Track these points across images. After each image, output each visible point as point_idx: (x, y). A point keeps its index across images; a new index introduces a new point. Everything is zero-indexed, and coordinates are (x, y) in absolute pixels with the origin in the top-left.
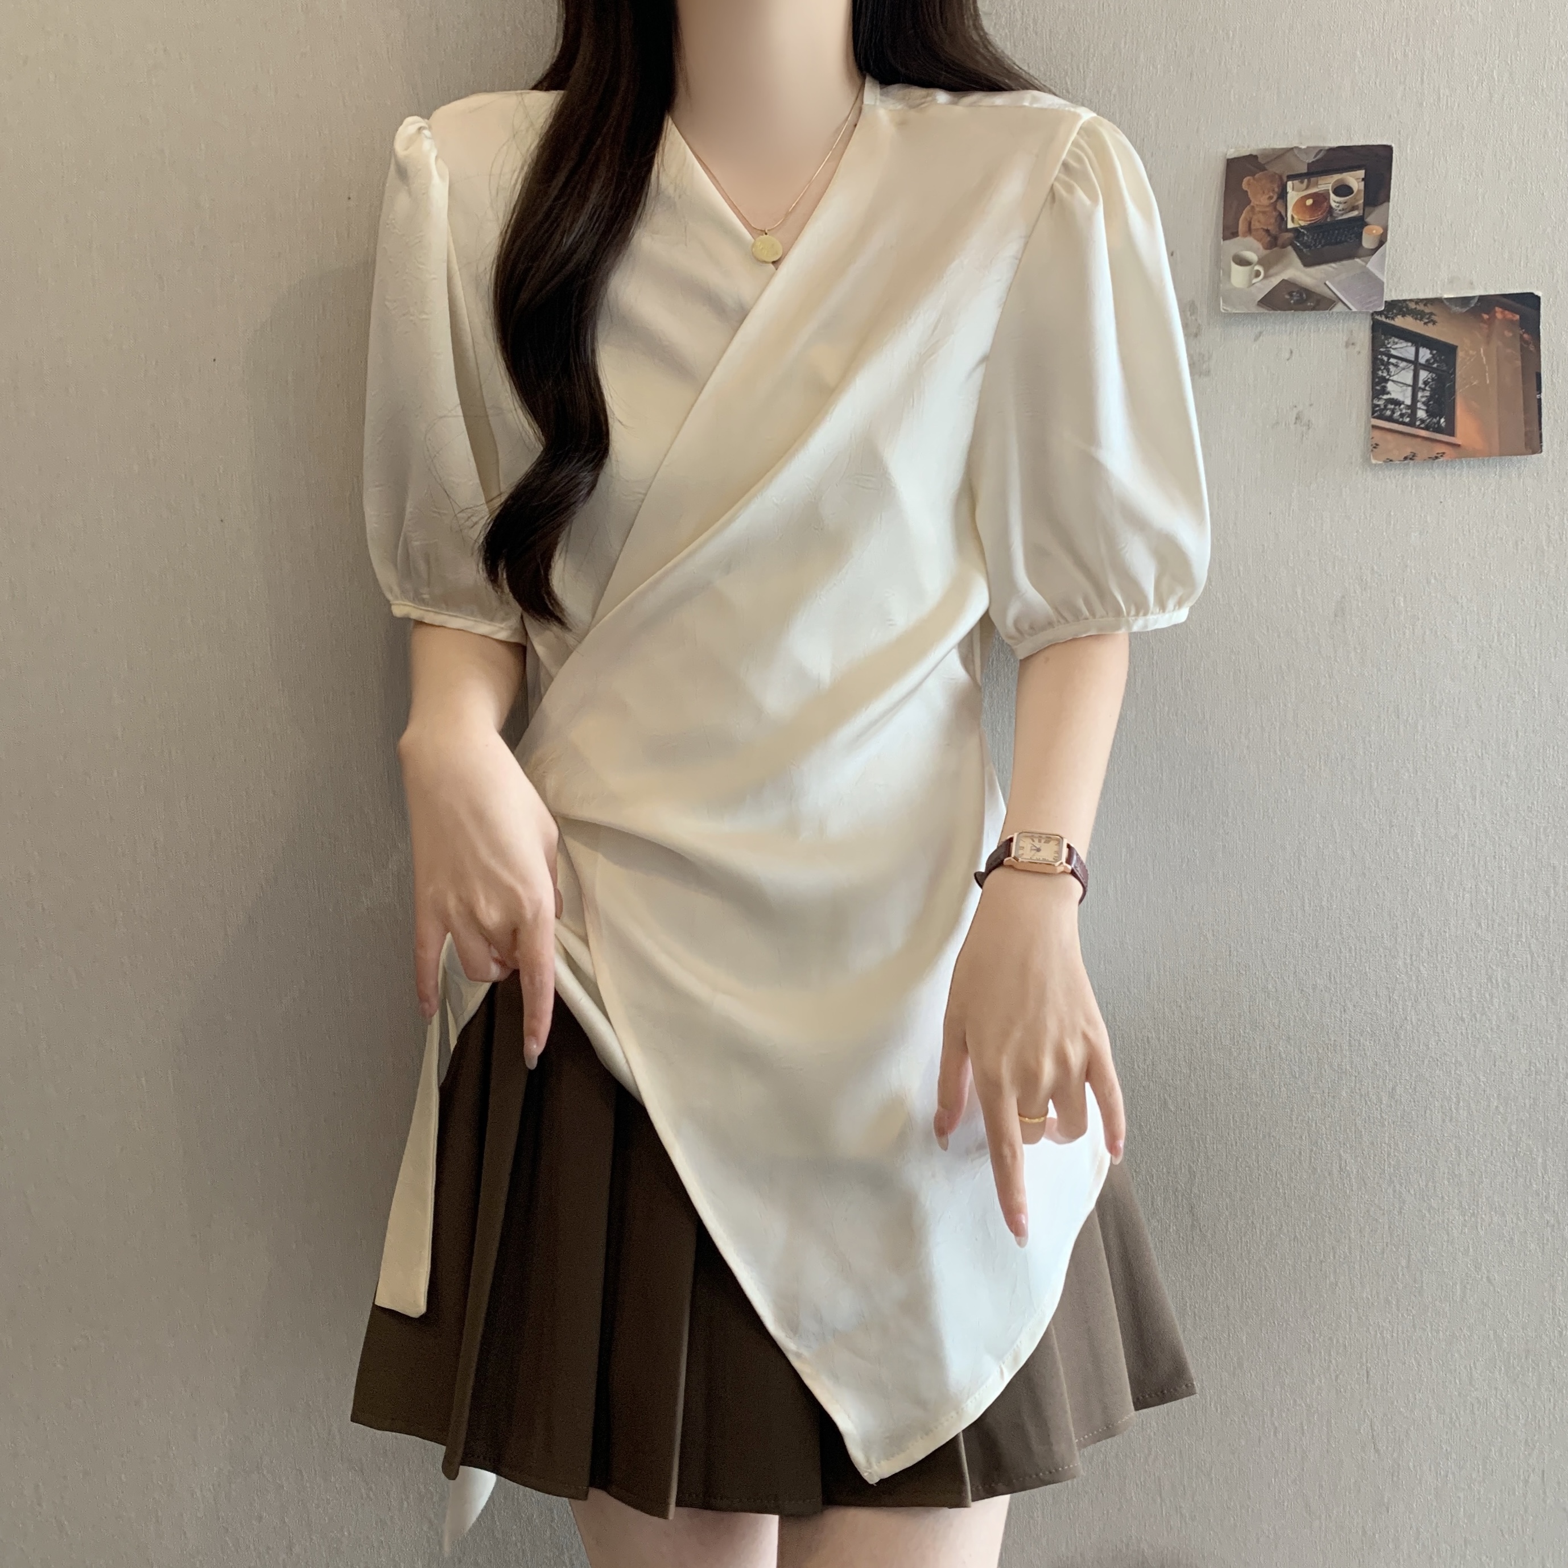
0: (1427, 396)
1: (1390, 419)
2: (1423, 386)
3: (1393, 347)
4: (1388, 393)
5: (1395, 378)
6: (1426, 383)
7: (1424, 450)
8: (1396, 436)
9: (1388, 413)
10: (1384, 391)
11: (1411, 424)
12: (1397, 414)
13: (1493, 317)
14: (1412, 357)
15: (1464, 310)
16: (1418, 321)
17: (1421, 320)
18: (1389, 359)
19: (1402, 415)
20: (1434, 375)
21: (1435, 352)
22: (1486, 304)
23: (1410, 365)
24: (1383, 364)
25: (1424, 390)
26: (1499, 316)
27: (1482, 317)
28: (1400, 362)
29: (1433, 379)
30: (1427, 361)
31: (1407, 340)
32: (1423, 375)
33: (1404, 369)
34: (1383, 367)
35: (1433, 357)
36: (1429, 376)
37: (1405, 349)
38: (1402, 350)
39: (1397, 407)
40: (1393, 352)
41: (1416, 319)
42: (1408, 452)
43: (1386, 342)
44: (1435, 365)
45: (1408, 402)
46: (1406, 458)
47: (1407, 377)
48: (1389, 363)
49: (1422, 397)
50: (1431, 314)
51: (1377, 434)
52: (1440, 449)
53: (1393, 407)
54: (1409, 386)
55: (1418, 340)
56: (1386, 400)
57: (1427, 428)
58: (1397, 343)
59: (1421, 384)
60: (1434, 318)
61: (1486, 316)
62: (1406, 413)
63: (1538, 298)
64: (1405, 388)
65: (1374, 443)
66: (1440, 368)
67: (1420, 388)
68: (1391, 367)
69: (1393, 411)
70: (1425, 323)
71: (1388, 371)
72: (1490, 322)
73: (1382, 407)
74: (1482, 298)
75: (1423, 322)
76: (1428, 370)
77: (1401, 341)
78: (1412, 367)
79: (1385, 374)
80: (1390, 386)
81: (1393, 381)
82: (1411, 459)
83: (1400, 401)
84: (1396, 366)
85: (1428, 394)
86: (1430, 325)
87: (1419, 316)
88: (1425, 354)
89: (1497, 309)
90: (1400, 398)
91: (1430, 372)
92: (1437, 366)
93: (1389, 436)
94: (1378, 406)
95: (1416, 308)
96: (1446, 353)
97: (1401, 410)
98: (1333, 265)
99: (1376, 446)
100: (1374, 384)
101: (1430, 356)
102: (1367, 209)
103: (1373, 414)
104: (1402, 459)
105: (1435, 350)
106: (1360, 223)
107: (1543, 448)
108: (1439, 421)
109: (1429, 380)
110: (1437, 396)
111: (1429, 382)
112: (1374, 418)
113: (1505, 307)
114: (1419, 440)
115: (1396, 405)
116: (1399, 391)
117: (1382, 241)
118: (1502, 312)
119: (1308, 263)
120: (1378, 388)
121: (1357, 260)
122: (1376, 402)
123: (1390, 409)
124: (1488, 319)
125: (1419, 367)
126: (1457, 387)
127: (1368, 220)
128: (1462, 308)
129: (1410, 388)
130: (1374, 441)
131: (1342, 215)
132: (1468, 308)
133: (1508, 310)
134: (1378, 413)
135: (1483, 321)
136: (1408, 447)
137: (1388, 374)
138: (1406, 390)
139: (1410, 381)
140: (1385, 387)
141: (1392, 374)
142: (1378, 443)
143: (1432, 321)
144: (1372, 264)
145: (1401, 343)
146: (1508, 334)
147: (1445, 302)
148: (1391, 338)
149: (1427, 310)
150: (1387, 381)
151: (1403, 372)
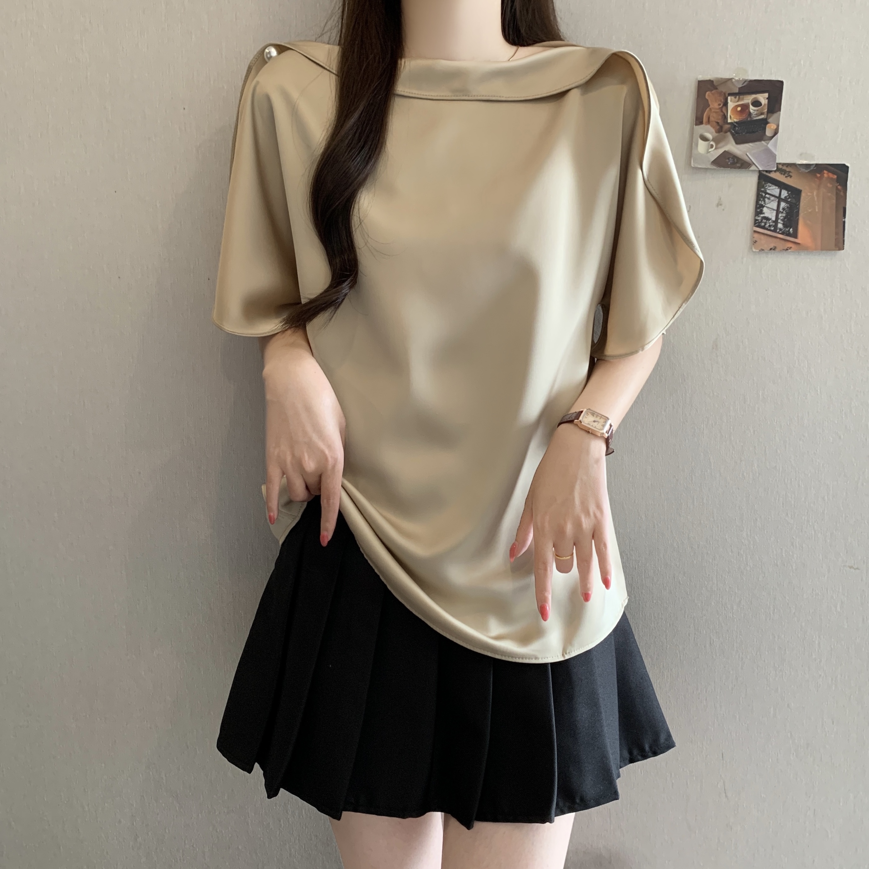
0: (783, 216)
1: (763, 228)
2: (782, 211)
3: (769, 188)
4: (764, 213)
5: (767, 205)
6: (784, 209)
7: (781, 245)
8: (766, 237)
9: (763, 224)
10: (761, 212)
11: (775, 231)
12: (768, 225)
13: (822, 176)
14: (777, 195)
15: (807, 171)
16: (782, 175)
17: (784, 175)
18: (765, 195)
19: (770, 226)
20: (788, 205)
21: (790, 193)
22: (819, 168)
23: (776, 199)
24: (762, 198)
25: (782, 213)
26: (826, 175)
27: (817, 176)
28: (771, 197)
29: (788, 207)
30: (786, 197)
31: (776, 185)
32: (783, 205)
33: (773, 201)
34: (762, 199)
35: (788, 195)
36: (786, 206)
37: (774, 190)
38: (773, 191)
39: (768, 221)
40: (768, 191)
41: (781, 174)
42: (772, 246)
43: (765, 185)
44: (789, 200)
45: (774, 219)
46: (771, 249)
47: (774, 205)
48: (765, 197)
49: (781, 216)
50: (789, 172)
51: (756, 235)
52: (790, 245)
53: (765, 221)
54: (775, 210)
55: (781, 185)
56: (762, 217)
57: (782, 234)
58: (770, 187)
59: (781, 210)
60: (791, 174)
61: (818, 175)
62: (772, 225)
63: (848, 167)
64: (772, 211)
65: (754, 240)
66: (791, 202)
67: (780, 212)
68: (767, 200)
69: (765, 224)
70: (786, 177)
71: (765, 201)
72: (820, 178)
73: (760, 221)
74: (817, 165)
75: (784, 176)
76: (786, 203)
77: (773, 185)
78: (777, 200)
79: (763, 203)
80: (765, 210)
81: (767, 207)
82: (774, 250)
83: (769, 218)
84: (769, 199)
85: (784, 215)
86: (789, 178)
87: (783, 173)
88: (784, 194)
89: (825, 172)
90: (770, 217)
91: (787, 203)
92: (791, 200)
93: (762, 237)
94: (758, 220)
95: (782, 168)
96: (795, 193)
97: (769, 223)
98: (751, 144)
99: (756, 242)
100: (756, 208)
101: (788, 194)
102: (769, 115)
103: (755, 223)
104: (769, 249)
105: (790, 191)
106: (765, 122)
107: (845, 247)
108: (789, 230)
109: (786, 208)
110: (789, 217)
111: (786, 209)
112: (756, 226)
113: (829, 171)
114: (778, 240)
115: (767, 220)
116: (769, 213)
117: (776, 132)
118: (827, 174)
119: (737, 143)
120: (758, 210)
121: (763, 142)
122: (757, 218)
123: (764, 222)
124: (820, 177)
125: (781, 200)
126: (800, 212)
127: (769, 120)
128: (806, 169)
129: (775, 212)
130: (755, 239)
131: (756, 117)
132: (809, 170)
133: (831, 173)
134: (757, 224)
135: (817, 177)
136: (773, 243)
137: (764, 203)
138: (773, 212)
139: (775, 208)
140: (762, 210)
141: (767, 203)
142: (757, 240)
143: (790, 175)
144: (770, 145)
145: (772, 187)
146: (829, 185)
147: (798, 166)
148: (767, 183)
149: (788, 169)
150: (763, 207)
151: (772, 202)
